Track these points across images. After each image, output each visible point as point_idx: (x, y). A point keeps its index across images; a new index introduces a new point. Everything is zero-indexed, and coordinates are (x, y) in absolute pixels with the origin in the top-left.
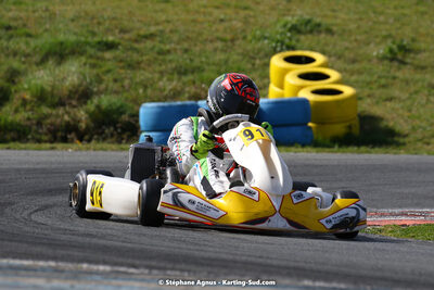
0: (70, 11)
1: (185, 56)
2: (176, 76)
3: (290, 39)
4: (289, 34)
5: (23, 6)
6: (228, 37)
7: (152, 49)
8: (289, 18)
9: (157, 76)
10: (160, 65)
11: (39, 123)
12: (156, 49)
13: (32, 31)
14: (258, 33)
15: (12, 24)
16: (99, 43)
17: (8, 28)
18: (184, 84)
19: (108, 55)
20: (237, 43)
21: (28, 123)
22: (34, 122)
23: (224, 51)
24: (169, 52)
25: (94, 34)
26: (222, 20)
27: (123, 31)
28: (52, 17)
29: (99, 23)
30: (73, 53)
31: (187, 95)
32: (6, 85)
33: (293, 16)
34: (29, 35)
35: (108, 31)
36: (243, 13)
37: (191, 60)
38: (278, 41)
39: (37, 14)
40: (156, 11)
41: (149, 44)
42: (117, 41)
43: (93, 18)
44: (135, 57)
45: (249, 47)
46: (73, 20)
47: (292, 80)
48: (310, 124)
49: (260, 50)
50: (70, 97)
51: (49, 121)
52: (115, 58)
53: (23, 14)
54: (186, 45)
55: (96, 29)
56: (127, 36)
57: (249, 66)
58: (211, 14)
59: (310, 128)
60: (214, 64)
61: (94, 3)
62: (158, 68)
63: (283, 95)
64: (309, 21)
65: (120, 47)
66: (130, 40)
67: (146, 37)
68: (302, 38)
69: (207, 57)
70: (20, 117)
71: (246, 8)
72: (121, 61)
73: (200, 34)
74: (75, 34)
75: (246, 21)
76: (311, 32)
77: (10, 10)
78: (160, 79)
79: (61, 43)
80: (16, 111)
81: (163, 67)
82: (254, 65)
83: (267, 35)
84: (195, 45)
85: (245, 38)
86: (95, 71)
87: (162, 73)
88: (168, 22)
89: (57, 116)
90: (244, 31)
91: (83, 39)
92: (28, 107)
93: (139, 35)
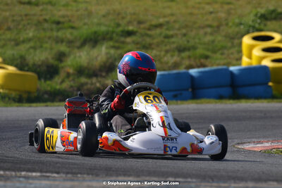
0: (103, 9)
1: (184, 39)
2: (176, 53)
3: (260, 24)
4: (259, 21)
5: (70, 8)
6: (215, 24)
7: (161, 34)
8: (259, 10)
9: (163, 53)
10: (166, 45)
11: (79, 89)
12: (163, 35)
13: (76, 25)
14: (237, 21)
15: (61, 20)
16: (123, 31)
17: (58, 23)
18: (183, 58)
19: (129, 40)
20: (222, 28)
21: (71, 89)
22: (75, 89)
23: (211, 34)
24: (172, 36)
25: (118, 25)
26: (211, 13)
27: (140, 22)
28: (90, 14)
29: (123, 18)
30: (104, 39)
31: (184, 66)
32: (55, 63)
33: (262, 8)
34: (73, 28)
35: (129, 23)
36: (226, 7)
37: (188, 41)
38: (250, 26)
39: (79, 13)
40: (164, 8)
41: (158, 31)
42: (135, 30)
43: (119, 14)
44: (148, 40)
45: (230, 31)
46: (104, 16)
47: (257, 52)
48: (270, 84)
49: (237, 33)
50: (100, 70)
51: (85, 87)
52: (133, 42)
53: (69, 13)
54: (184, 31)
55: (121, 22)
56: (142, 26)
57: (229, 44)
58: (203, 8)
59: (270, 86)
60: (205, 44)
61: (120, 3)
62: (164, 48)
63: (251, 64)
64: (273, 11)
65: (137, 34)
66: (145, 28)
67: (156, 26)
68: (269, 23)
69: (199, 39)
70: (66, 85)
71: (229, 3)
72: (137, 43)
73: (195, 23)
74: (106, 25)
75: (229, 13)
76: (275, 19)
77: (60, 10)
78: (165, 56)
79: (95, 33)
80: (63, 82)
81: (168, 47)
82: (233, 43)
83: (243, 22)
84: (192, 31)
85: (227, 24)
86: (119, 52)
87: (167, 51)
88: (172, 15)
89: (92, 84)
90: (226, 20)
91: (111, 29)
92: (71, 78)
93: (151, 25)
